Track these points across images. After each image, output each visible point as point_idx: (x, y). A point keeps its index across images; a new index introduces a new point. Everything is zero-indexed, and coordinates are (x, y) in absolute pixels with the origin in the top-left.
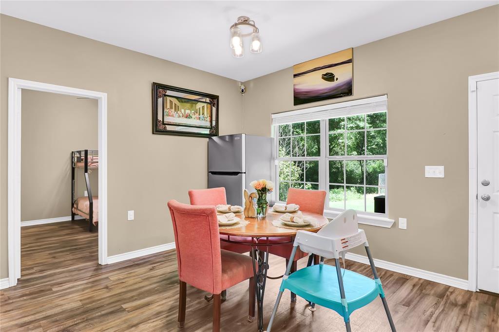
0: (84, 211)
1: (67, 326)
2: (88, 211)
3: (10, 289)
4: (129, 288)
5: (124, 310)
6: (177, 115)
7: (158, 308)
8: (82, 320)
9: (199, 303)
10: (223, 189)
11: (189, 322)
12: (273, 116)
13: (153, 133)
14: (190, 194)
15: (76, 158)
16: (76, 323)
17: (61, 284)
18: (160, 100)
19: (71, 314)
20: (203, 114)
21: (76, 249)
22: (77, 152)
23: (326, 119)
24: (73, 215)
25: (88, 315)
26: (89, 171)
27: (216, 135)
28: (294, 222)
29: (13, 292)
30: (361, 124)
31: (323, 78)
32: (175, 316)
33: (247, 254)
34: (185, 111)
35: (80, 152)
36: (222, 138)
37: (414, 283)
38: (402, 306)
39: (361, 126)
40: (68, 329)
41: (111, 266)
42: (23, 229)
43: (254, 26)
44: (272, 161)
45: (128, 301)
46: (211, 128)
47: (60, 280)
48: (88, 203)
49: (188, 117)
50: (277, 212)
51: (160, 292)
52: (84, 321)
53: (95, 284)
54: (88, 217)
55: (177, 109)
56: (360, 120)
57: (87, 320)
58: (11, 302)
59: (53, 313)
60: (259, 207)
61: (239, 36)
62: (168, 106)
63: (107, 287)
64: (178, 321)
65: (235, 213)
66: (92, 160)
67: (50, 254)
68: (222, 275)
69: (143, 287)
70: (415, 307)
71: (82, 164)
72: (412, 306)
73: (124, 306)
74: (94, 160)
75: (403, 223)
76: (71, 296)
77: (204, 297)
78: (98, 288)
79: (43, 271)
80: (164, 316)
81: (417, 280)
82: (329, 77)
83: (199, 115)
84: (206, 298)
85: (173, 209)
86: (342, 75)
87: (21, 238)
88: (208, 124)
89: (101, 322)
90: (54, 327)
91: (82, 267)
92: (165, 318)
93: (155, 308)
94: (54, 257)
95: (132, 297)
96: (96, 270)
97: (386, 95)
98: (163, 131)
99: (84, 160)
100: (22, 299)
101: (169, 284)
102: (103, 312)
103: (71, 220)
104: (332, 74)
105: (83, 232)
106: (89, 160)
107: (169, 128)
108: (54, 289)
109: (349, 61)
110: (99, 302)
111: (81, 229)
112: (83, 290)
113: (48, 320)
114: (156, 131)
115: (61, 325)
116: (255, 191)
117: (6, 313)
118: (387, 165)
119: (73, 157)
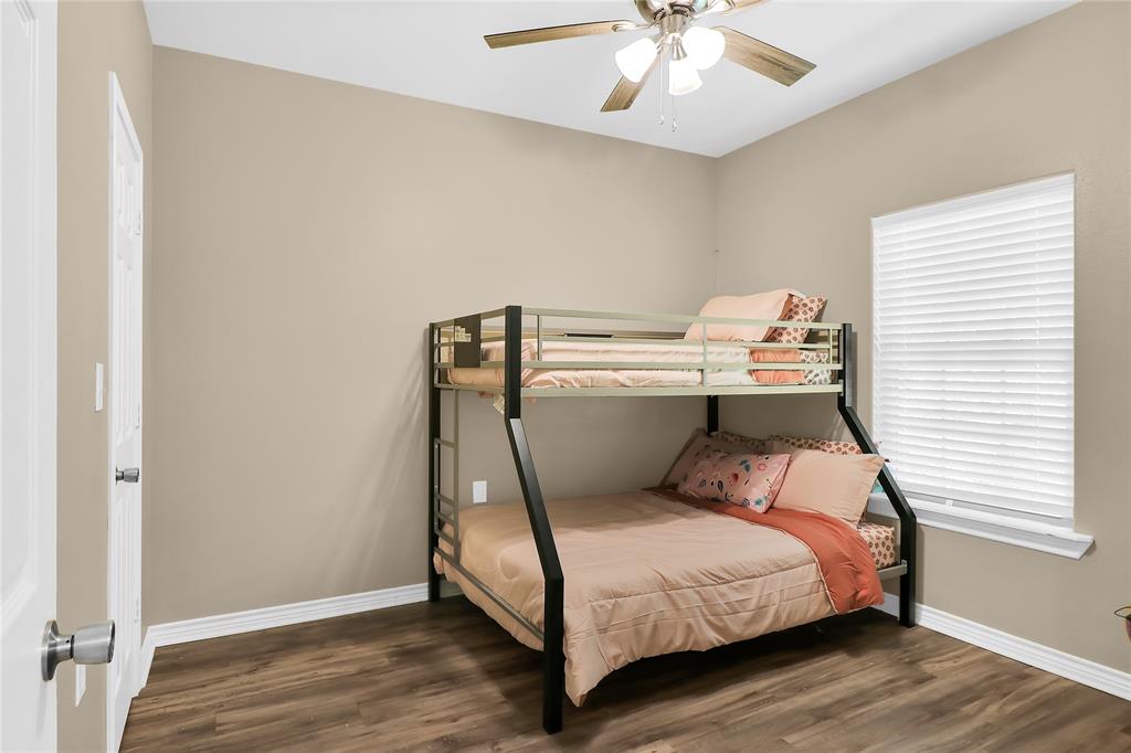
15: (449, 351)
22: (459, 321)
24: (435, 580)
66: (537, 355)
71: (489, 377)
99: (499, 356)
103: (425, 598)
119: (432, 349)
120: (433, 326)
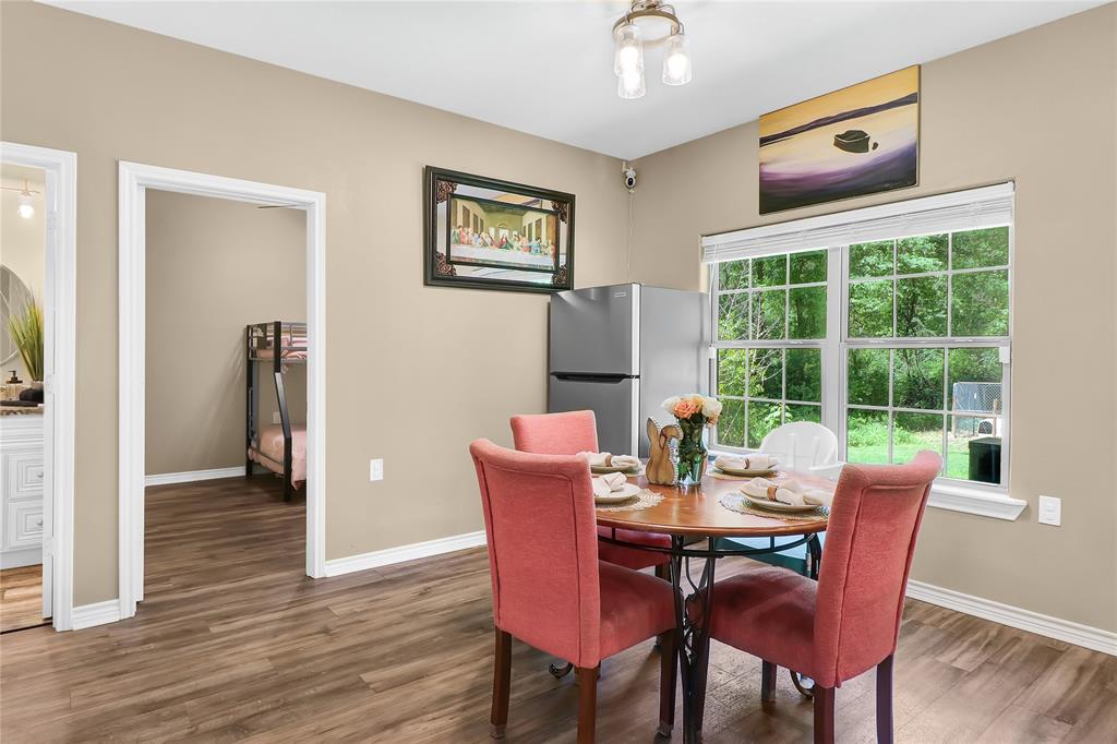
0: (273, 456)
1: (241, 716)
2: (281, 456)
3: (122, 624)
4: (375, 636)
5: (366, 686)
6: (480, 240)
7: (442, 686)
8: (275, 705)
9: (536, 681)
10: (590, 414)
11: (518, 725)
12: (706, 241)
13: (426, 284)
14: (515, 426)
15: (255, 340)
16: (261, 709)
17: (228, 617)
18: (442, 207)
19: (252, 689)
20: (538, 238)
21: (257, 540)
22: (259, 326)
23: (844, 245)
24: (250, 464)
25: (287, 692)
26: (284, 369)
27: (568, 286)
28: (776, 500)
29: (127, 631)
30: (915, 261)
31: (837, 144)
32: (483, 708)
33: (650, 571)
34: (497, 232)
35: (263, 327)
36: (582, 294)
37: (1081, 663)
38: (1056, 722)
39: (914, 266)
40: (245, 722)
41: (332, 582)
42: (149, 490)
43: (672, 17)
44: (703, 350)
45: (373, 665)
46: (556, 271)
47: (224, 609)
48: (281, 438)
49: (504, 245)
50: (725, 472)
51: (446, 649)
52: (278, 708)
53: (300, 622)
54: (280, 470)
55: (479, 227)
56: (909, 251)
57: (285, 705)
58: (123, 652)
59: (212, 684)
60: (683, 460)
61: (636, 44)
62: (460, 221)
63: (326, 631)
64: (492, 722)
65: (624, 471)
66: (290, 344)
67: (203, 548)
68: (602, 622)
69: (406, 634)
70: (1089, 727)
71: (269, 354)
72: (1081, 723)
73: (366, 677)
74: (294, 345)
75: (1050, 510)
76: (249, 646)
77: (547, 667)
78: (309, 631)
79: (188, 586)
80: (458, 706)
81: (1088, 654)
82: (855, 142)
83: (530, 240)
84: (553, 671)
85: (481, 461)
86: (888, 135)
87: (146, 510)
88: (549, 262)
89: (316, 712)
90: (214, 716)
91: (271, 581)
92: (458, 710)
93: (436, 686)
94: (212, 557)
95: (384, 656)
96: (301, 589)
97: (1011, 183)
98: (450, 280)
99: (273, 344)
100: (146, 647)
101: (464, 631)
102: (320, 689)
103: (244, 474)
104: (862, 134)
105: (270, 502)
106: (284, 344)
107: (461, 271)
108: (214, 630)
109: (912, 99)
110: (311, 664)
111: (266, 495)
112: (276, 634)
113: (204, 699)
114: (434, 279)
115: (229, 714)
116: (674, 421)
117: (113, 679)
118: (1008, 361)
119: (248, 338)
120: (248, 327)
